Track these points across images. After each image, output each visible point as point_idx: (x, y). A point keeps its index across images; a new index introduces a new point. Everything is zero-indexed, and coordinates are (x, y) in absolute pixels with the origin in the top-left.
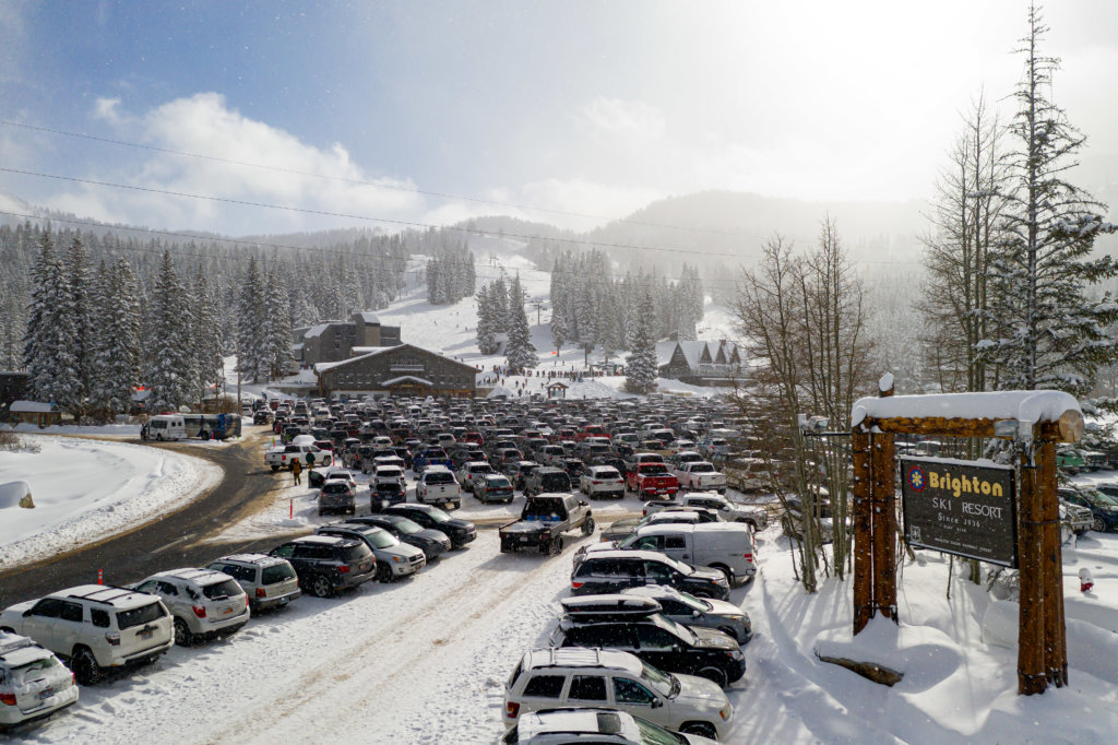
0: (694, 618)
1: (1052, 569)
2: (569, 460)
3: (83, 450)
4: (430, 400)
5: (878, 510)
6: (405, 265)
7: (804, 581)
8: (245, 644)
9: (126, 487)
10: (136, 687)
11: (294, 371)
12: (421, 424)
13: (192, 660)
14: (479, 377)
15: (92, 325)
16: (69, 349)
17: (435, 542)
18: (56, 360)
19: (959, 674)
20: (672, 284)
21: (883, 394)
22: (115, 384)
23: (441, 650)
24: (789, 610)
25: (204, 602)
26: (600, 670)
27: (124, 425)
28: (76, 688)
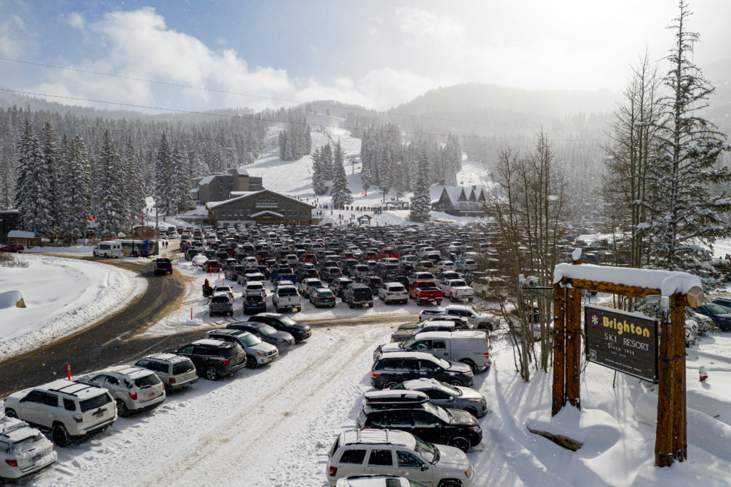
0: (450, 401)
1: (680, 388)
2: (372, 277)
3: (57, 265)
4: (282, 227)
5: (569, 337)
6: (265, 134)
7: (522, 374)
8: (162, 415)
9: (84, 294)
10: (94, 448)
11: (192, 207)
12: (276, 246)
13: (129, 428)
14: (314, 212)
15: (59, 180)
16: (45, 197)
17: (285, 341)
18: (37, 203)
19: (618, 445)
20: (441, 147)
21: (575, 263)
22: (76, 219)
23: (288, 419)
24: (511, 395)
25: (135, 390)
26: (389, 446)
27: (82, 246)
28: (55, 452)
